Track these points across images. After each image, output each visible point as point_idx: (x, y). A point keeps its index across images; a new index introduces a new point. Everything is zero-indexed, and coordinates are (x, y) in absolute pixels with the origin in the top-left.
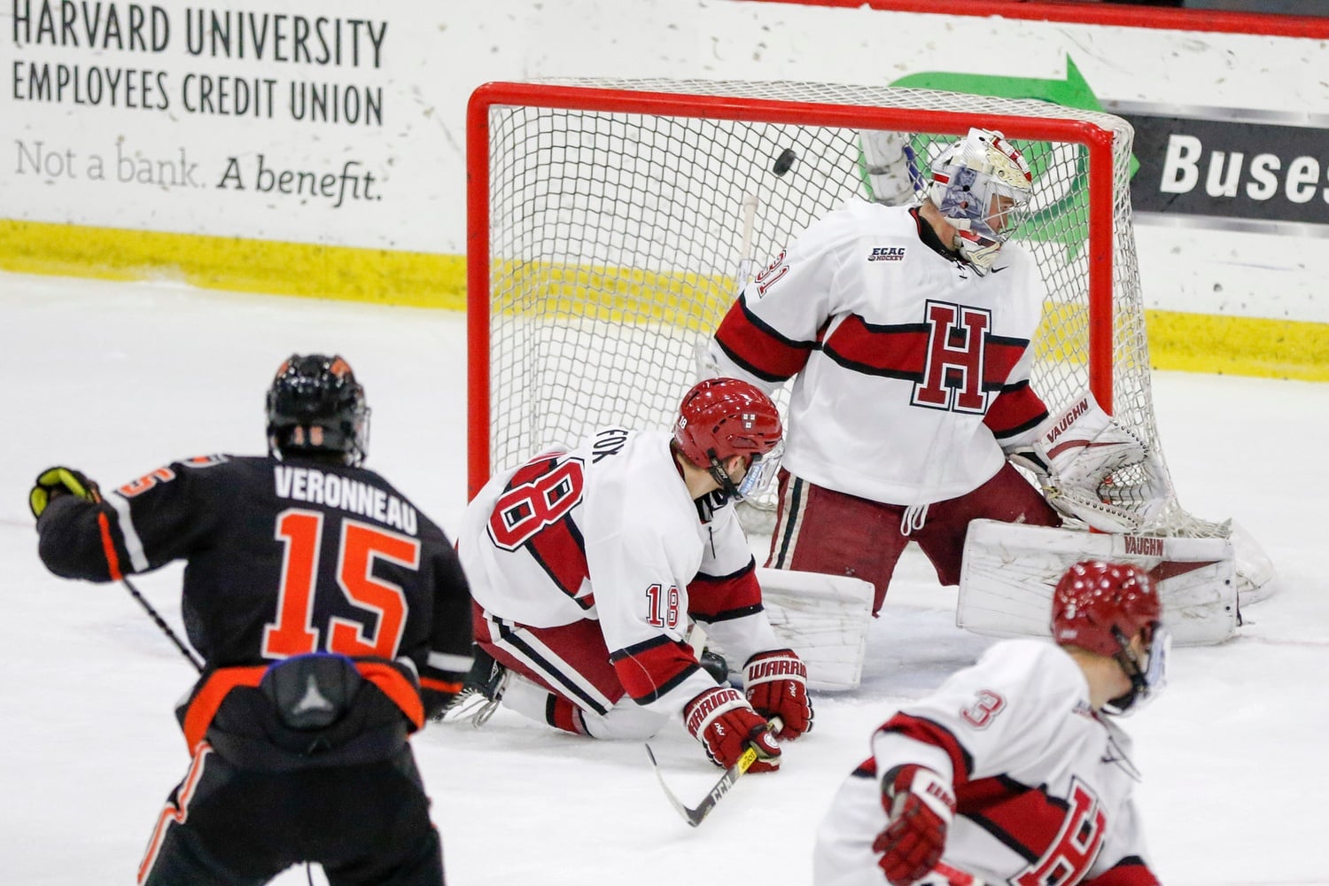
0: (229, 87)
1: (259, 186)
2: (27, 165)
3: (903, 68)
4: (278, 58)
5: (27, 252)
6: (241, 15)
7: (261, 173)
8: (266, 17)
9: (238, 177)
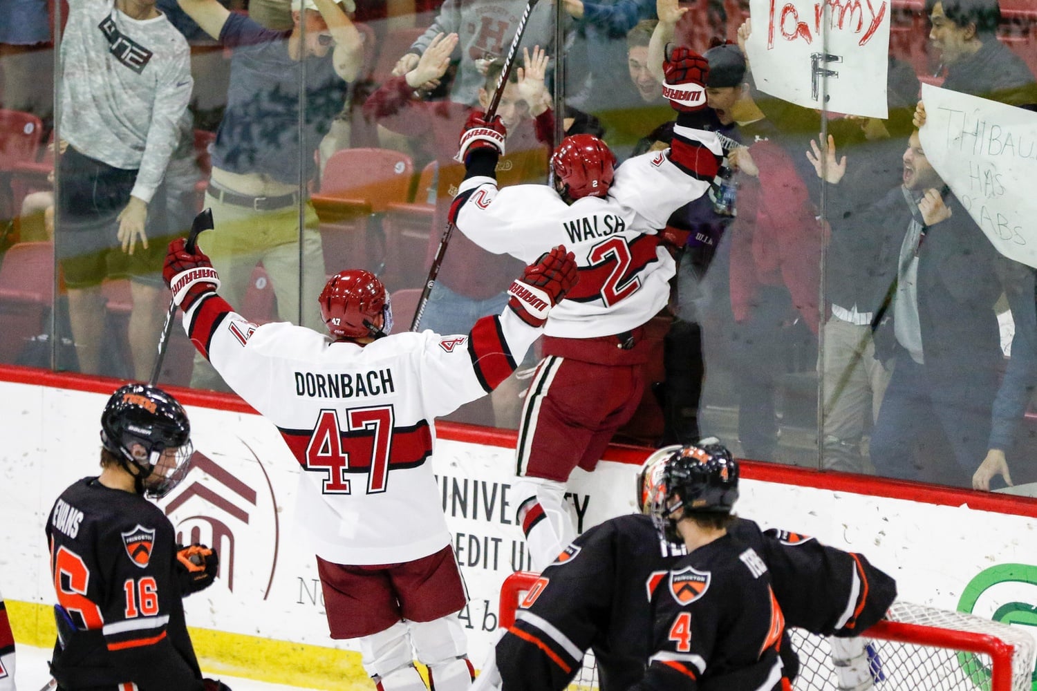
0: (464, 542)
1: (484, 627)
2: (306, 598)
3: (993, 559)
4: (503, 521)
5: (303, 670)
6: (476, 482)
7: (486, 615)
8: (495, 485)
9: (468, 618)
